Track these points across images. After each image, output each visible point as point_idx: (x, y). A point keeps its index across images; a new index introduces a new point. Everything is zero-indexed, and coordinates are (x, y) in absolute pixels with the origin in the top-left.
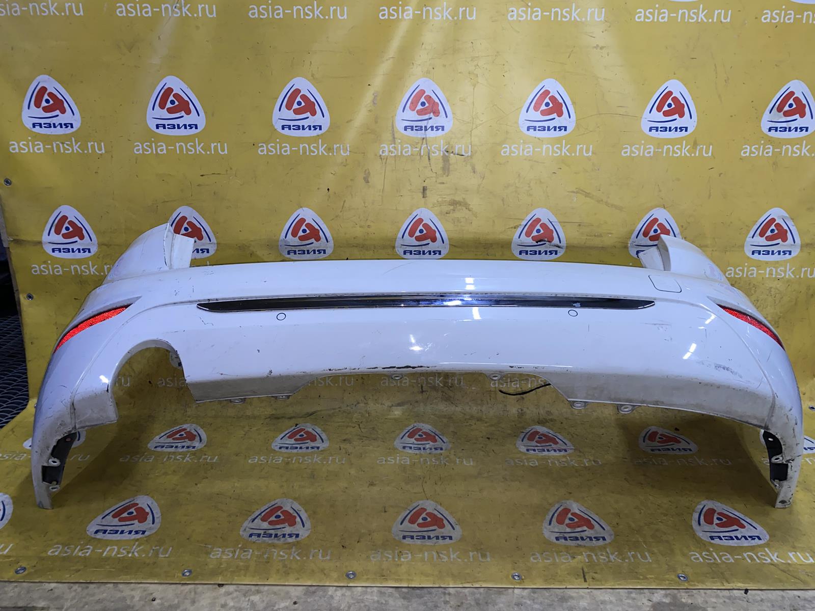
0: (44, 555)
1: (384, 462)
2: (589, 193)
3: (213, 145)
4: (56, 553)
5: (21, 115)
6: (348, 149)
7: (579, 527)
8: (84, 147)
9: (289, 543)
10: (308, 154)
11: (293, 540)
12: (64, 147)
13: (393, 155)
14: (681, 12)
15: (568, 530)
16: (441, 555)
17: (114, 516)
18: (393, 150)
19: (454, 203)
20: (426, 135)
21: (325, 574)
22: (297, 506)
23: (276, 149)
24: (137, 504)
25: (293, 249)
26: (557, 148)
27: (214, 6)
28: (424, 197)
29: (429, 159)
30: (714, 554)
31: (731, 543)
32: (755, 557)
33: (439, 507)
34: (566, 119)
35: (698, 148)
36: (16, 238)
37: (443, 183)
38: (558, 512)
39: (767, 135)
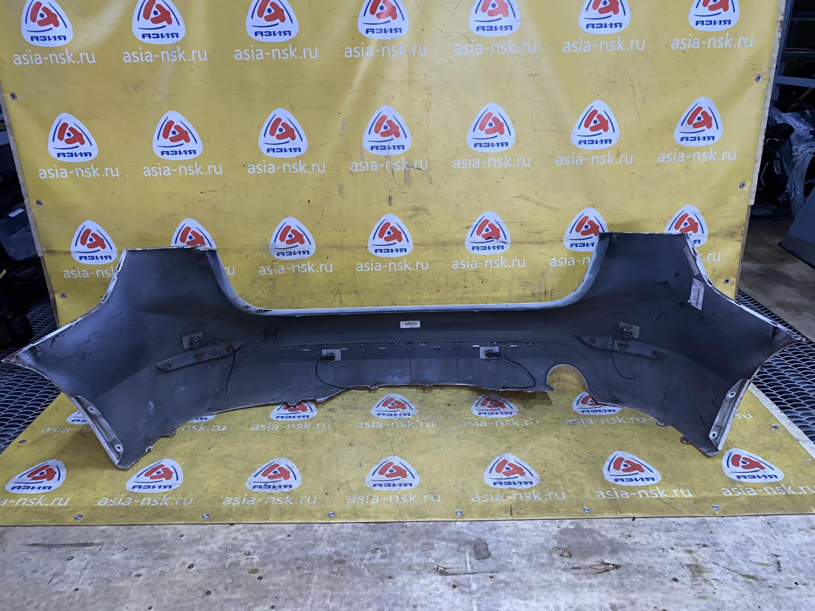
0: (95, 505)
1: (362, 427)
2: (529, 198)
3: (209, 167)
4: (104, 504)
5: (47, 147)
6: (324, 167)
7: (513, 474)
8: (101, 172)
9: (284, 492)
10: (290, 172)
11: (287, 489)
12: (84, 172)
13: (362, 170)
14: (601, 43)
15: (504, 477)
16: (402, 498)
17: (146, 475)
18: (362, 166)
19: (415, 209)
20: (389, 153)
21: (312, 515)
22: (290, 464)
23: (263, 169)
24: (164, 466)
25: (282, 251)
26: (500, 161)
27: (205, 51)
28: (390, 205)
29: (393, 173)
30: (615, 492)
31: (631, 484)
32: (647, 494)
33: (404, 462)
34: (507, 136)
35: (621, 156)
36: (48, 249)
37: (405, 193)
38: (498, 463)
39: (679, 144)
